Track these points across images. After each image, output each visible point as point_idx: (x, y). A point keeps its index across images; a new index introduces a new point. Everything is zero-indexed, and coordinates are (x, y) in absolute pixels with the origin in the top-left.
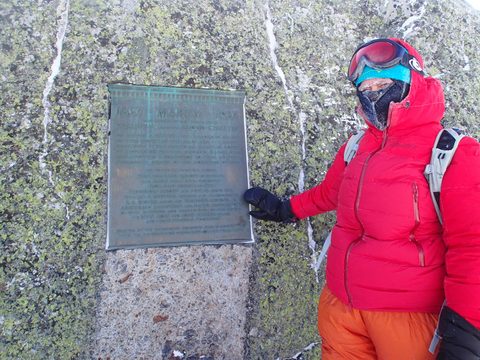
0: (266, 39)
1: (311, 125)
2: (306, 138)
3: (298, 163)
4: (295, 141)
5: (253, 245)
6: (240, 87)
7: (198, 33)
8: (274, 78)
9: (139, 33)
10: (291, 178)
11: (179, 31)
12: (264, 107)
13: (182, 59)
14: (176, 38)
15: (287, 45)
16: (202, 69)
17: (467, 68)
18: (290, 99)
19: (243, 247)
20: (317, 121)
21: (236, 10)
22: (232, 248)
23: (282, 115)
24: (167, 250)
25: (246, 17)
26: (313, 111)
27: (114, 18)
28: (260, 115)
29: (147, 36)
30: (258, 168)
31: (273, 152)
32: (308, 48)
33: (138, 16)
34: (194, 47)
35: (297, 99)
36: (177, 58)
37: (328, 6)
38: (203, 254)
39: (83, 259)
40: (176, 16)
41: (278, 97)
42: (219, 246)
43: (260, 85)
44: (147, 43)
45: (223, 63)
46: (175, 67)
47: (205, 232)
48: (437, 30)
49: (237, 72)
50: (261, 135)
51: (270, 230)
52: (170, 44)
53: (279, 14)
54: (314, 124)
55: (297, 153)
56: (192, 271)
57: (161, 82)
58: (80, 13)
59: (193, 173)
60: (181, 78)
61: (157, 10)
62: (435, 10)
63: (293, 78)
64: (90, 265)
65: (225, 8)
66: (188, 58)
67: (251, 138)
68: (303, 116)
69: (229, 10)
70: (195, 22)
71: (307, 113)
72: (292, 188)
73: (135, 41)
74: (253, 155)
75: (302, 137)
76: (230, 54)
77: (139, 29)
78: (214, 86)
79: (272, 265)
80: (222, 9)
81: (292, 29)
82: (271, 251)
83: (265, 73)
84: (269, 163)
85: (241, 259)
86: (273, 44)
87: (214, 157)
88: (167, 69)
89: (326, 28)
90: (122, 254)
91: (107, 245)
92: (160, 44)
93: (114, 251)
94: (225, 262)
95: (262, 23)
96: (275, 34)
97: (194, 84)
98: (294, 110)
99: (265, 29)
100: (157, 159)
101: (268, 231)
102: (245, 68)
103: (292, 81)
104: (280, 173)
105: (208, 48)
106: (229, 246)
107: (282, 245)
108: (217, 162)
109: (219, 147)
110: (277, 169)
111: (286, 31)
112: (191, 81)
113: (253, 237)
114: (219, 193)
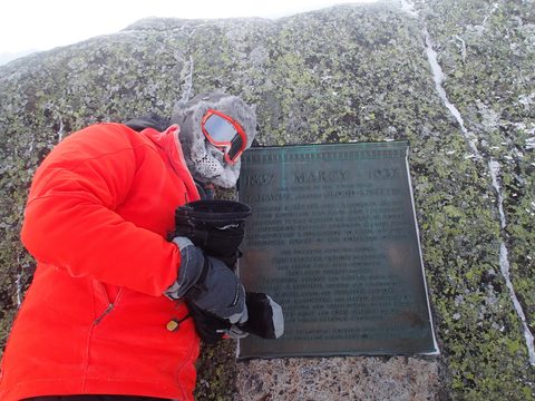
0: (429, 72)
1: (509, 178)
2: (503, 197)
3: (496, 233)
4: (488, 201)
5: (438, 359)
6: (400, 135)
7: (339, 76)
8: (445, 119)
9: (269, 85)
10: (487, 258)
11: (316, 77)
12: (436, 159)
13: (322, 109)
14: (313, 85)
15: (459, 74)
16: (347, 119)
18: (473, 144)
19: (423, 362)
20: (518, 171)
21: (385, 42)
22: (406, 362)
23: (463, 167)
24: (315, 361)
25: (399, 48)
26: (509, 158)
27: (240, 73)
28: (431, 169)
29: (278, 88)
30: (434, 243)
31: (456, 220)
32: (490, 74)
33: (267, 67)
34: (335, 94)
35: (484, 143)
36: (314, 108)
37: (513, 17)
38: (365, 371)
39: (210, 371)
40: (312, 61)
41: (455, 143)
42: (386, 358)
43: (426, 129)
44: (278, 96)
45: (375, 108)
46: (314, 119)
47: (365, 336)
49: (393, 117)
50: (436, 197)
51: (463, 335)
52: (306, 94)
53: (442, 38)
54: (513, 175)
55: (493, 218)
56: (351, 394)
57: (297, 140)
58: (204, 74)
59: (344, 254)
60: (321, 133)
61: (289, 58)
63: (473, 113)
64: (218, 379)
65: (371, 42)
66: (328, 107)
67: (421, 202)
68: (494, 166)
69: (376, 43)
70: (335, 63)
71: (502, 161)
72: (492, 272)
73: (265, 96)
74: (425, 226)
75: (496, 195)
76: (382, 96)
77: (269, 83)
78: (364, 138)
79: (473, 392)
80: (367, 43)
81: (464, 54)
82: (468, 369)
83: (433, 113)
84: (451, 235)
85: (423, 379)
87: (370, 231)
88: (303, 124)
89: (513, 46)
90: (258, 364)
91: (238, 352)
92: (294, 96)
93: (247, 361)
94: (398, 384)
95: (421, 51)
96: (440, 64)
97: (338, 138)
98: (480, 158)
99: (426, 59)
100: (295, 237)
101: (459, 339)
102: (404, 111)
103: (473, 121)
104: (469, 249)
105: (354, 92)
106: (401, 359)
107: (486, 361)
108: (375, 238)
109: (376, 217)
110: (464, 244)
111: (455, 57)
112: (334, 135)
113: (436, 347)
114: (382, 281)
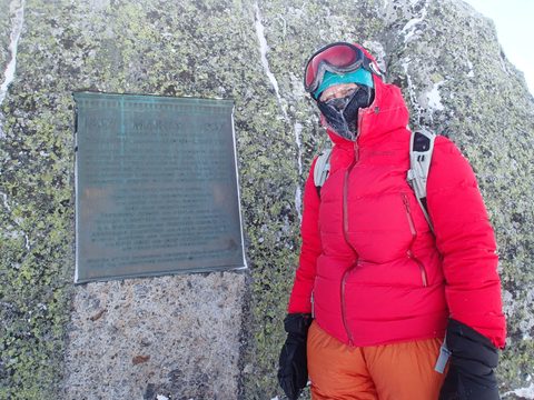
0: (256, 42)
1: (308, 137)
2: (302, 151)
3: (294, 178)
4: (291, 155)
5: (245, 271)
6: (228, 95)
7: (178, 35)
8: (265, 85)
9: (109, 34)
10: (286, 197)
11: (157, 33)
12: (255, 118)
13: (161, 64)
14: (153, 40)
15: (279, 49)
16: (184, 75)
17: (471, 74)
18: (284, 108)
19: (234, 274)
20: (314, 132)
21: (221, 10)
22: (222, 276)
23: (275, 126)
24: (147, 280)
25: (233, 17)
26: (309, 122)
27: (79, 16)
28: (251, 126)
29: (119, 37)
30: (249, 185)
31: (266, 167)
32: (302, 52)
33: (107, 15)
34: (174, 51)
35: (292, 108)
36: (154, 62)
37: (324, 7)
38: (189, 284)
39: (48, 295)
40: (153, 16)
41: (270, 105)
42: (207, 274)
43: (249, 92)
44: (119, 45)
45: (207, 69)
46: (152, 72)
47: (191, 258)
48: (439, 33)
49: (223, 79)
50: (252, 148)
51: (265, 254)
52: (146, 47)
53: (269, 15)
54: (311, 136)
55: (293, 168)
56: (177, 303)
57: (136, 89)
58: (39, 11)
59: (175, 193)
60: (159, 86)
61: (130, 9)
62: (437, 13)
63: (287, 85)
64: (55, 301)
65: (209, 7)
66: (167, 63)
67: (241, 152)
68: (298, 127)
69: (213, 9)
70: (175, 22)
71: (303, 123)
72: (288, 207)
73: (105, 43)
74: (243, 172)
75: (297, 150)
76: (215, 59)
77: (109, 29)
78: (197, 94)
79: (268, 293)
80: (205, 9)
81: (285, 31)
82: (266, 277)
83: (256, 79)
84: (262, 179)
85: (233, 287)
86: (264, 48)
87: (198, 174)
88: (143, 75)
89: (322, 31)
90: (94, 287)
91: (76, 277)
92: (134, 47)
93: (85, 284)
94: (214, 292)
95: (251, 24)
96: (266, 37)
97: (175, 92)
98: (288, 120)
99: (254, 31)
100: (134, 178)
101: (262, 256)
102: (232, 74)
103: (286, 89)
104: (274, 190)
105: (191, 51)
106: (218, 274)
107: (279, 271)
108: (202, 180)
109: (205, 163)
110: (271, 186)
111: (278, 33)
112: (171, 89)
113: (245, 263)
114: (206, 214)
